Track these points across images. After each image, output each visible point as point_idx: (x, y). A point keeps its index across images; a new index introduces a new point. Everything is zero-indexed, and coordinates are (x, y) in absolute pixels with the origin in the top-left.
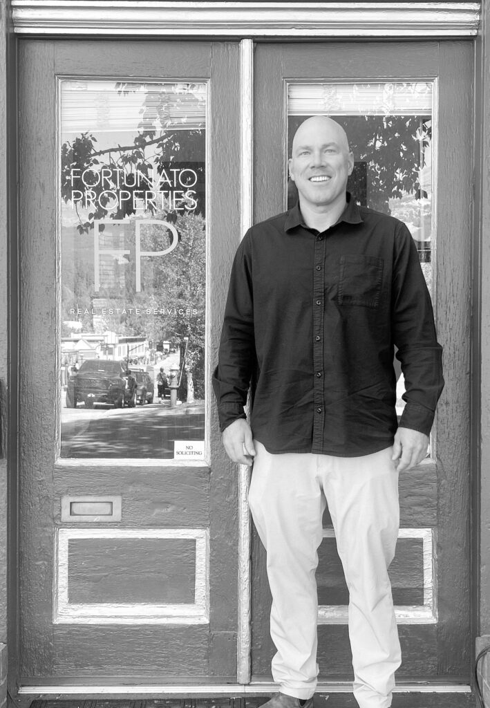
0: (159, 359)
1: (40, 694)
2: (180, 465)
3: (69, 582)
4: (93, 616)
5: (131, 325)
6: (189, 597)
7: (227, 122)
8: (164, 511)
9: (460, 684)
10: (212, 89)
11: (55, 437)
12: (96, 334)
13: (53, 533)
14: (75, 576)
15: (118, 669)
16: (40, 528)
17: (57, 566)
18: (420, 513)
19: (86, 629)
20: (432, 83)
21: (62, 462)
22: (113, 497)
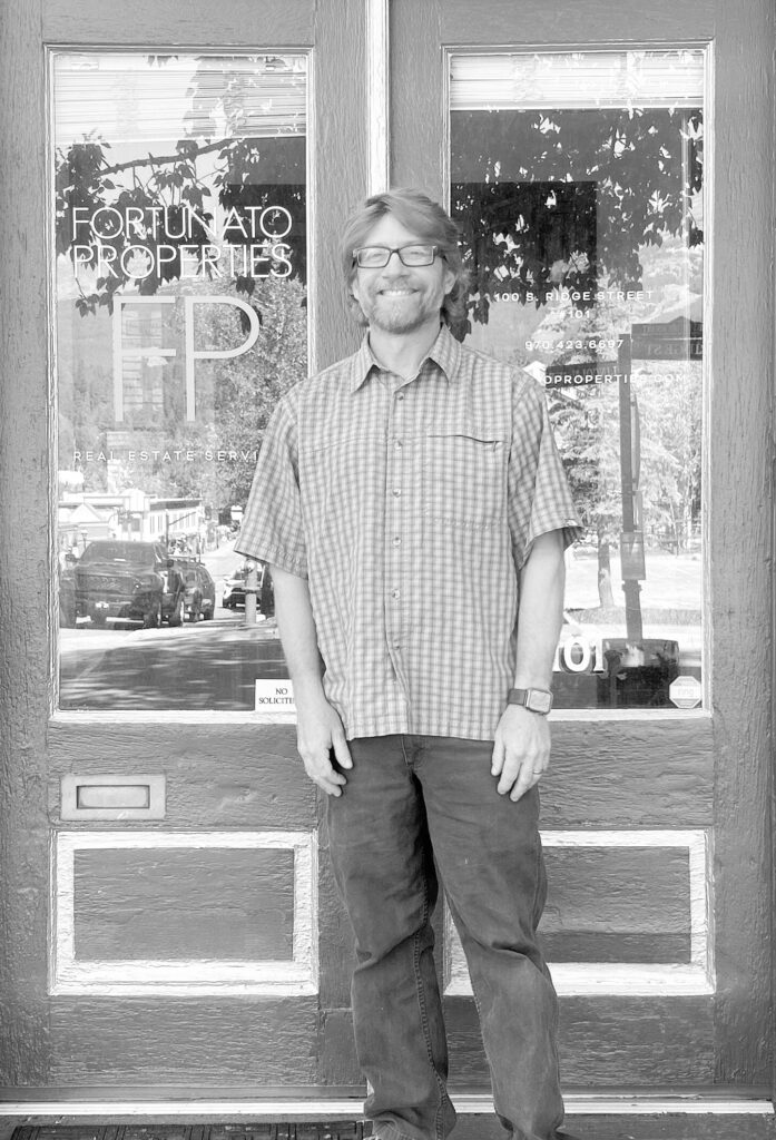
0: (224, 538)
1: (28, 1116)
2: (266, 722)
3: (76, 923)
4: (118, 983)
5: (172, 477)
6: (281, 948)
7: (344, 125)
8: (238, 800)
9: (755, 1099)
10: (317, 65)
11: (49, 674)
12: (109, 494)
13: (48, 839)
14: (85, 914)
15: (162, 1073)
16: (25, 831)
17: (55, 897)
18: (684, 803)
19: (105, 1005)
20: (704, 51)
21: (61, 717)
22: (149, 777)
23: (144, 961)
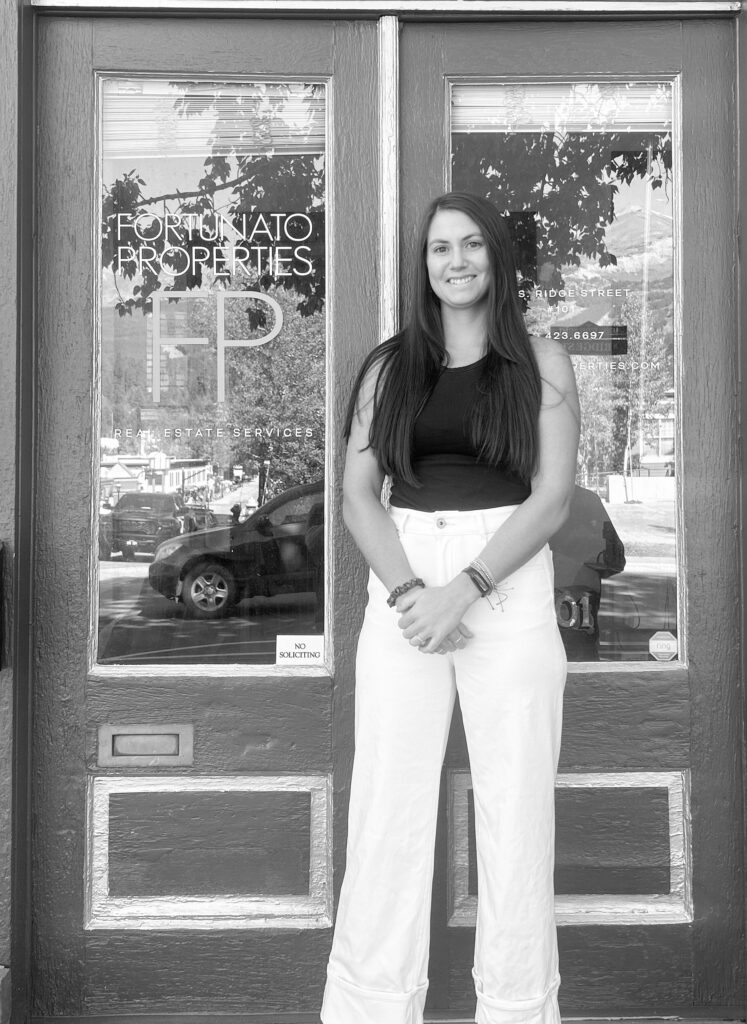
0: (228, 490)
2: (285, 674)
3: (110, 862)
4: (148, 917)
6: (299, 885)
7: (359, 142)
8: (260, 747)
9: (731, 1020)
10: (335, 91)
12: (138, 456)
13: (85, 784)
14: (119, 853)
15: (189, 1002)
16: (64, 777)
17: (92, 837)
18: (664, 747)
20: (672, 84)
21: (99, 671)
22: (180, 726)
23: (173, 897)
